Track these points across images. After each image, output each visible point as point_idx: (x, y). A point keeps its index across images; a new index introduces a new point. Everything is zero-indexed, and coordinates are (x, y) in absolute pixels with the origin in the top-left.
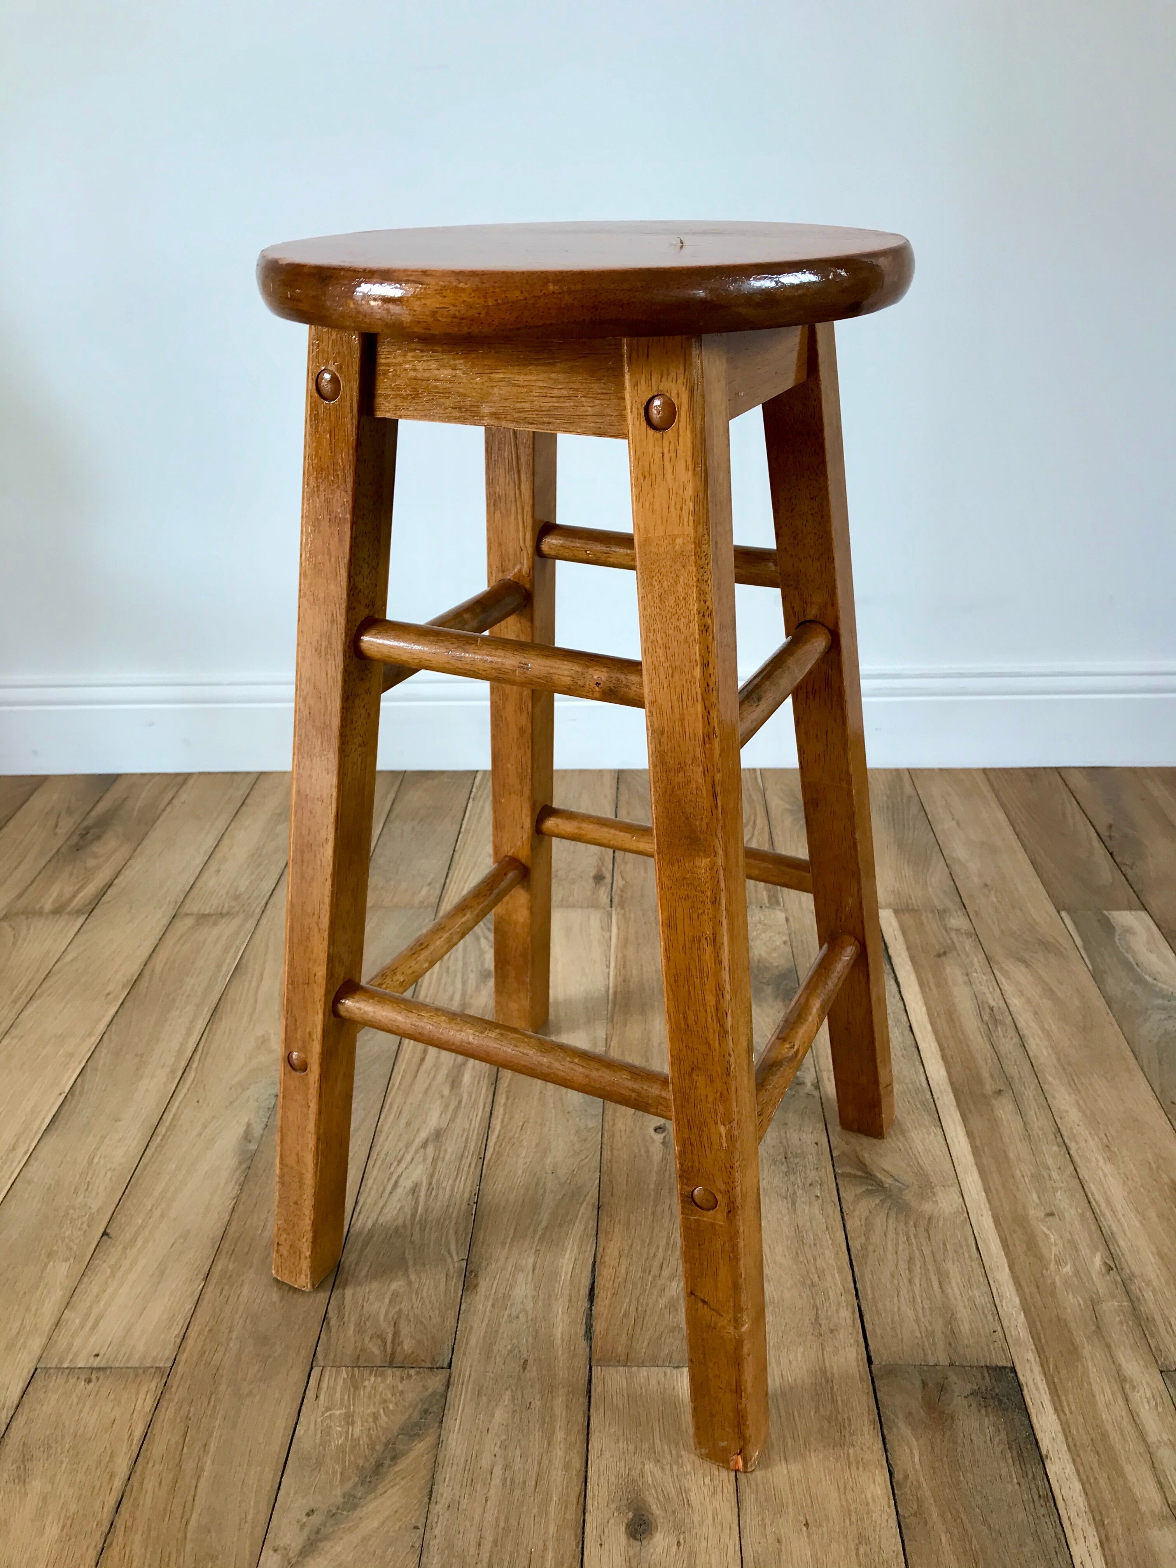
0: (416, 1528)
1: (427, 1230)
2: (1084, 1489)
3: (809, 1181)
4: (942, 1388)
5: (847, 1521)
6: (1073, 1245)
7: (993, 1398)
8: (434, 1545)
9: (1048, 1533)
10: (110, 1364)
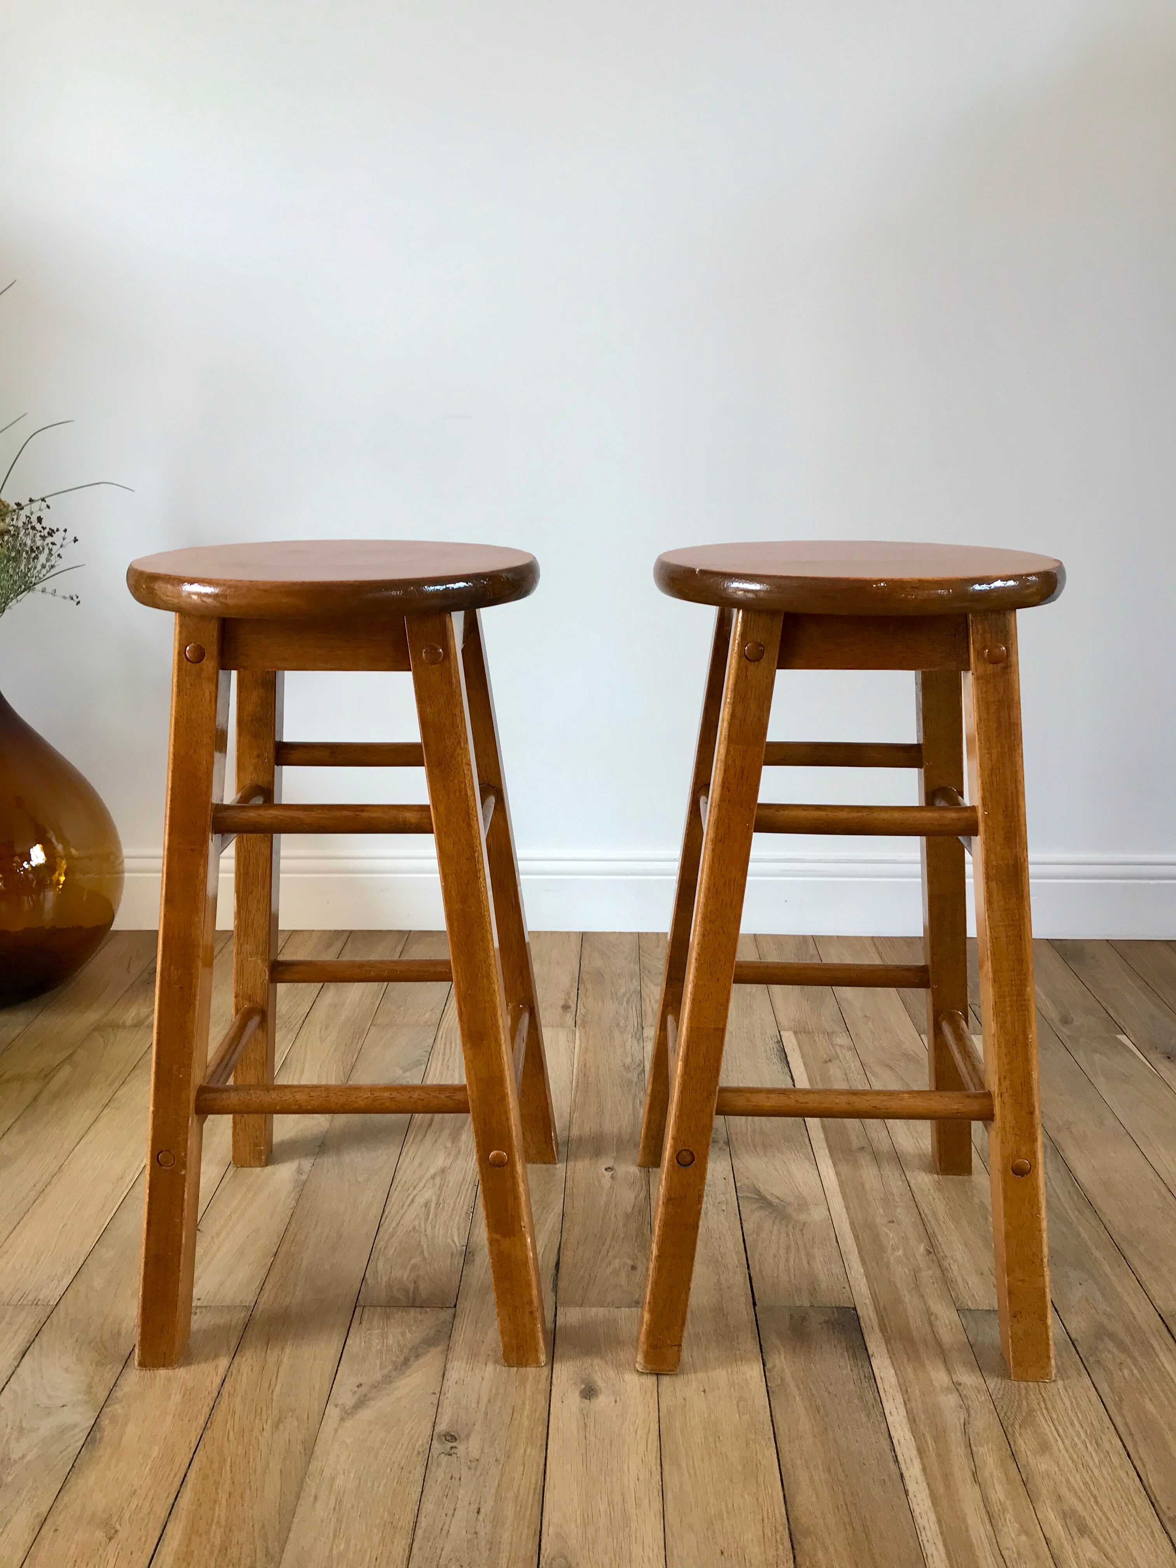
0: (434, 1393)
1: (437, 1227)
2: (896, 1374)
3: (718, 1201)
4: (803, 1319)
5: (732, 1390)
6: (905, 1239)
7: (839, 1324)
8: (446, 1402)
9: (869, 1396)
10: (209, 1305)
